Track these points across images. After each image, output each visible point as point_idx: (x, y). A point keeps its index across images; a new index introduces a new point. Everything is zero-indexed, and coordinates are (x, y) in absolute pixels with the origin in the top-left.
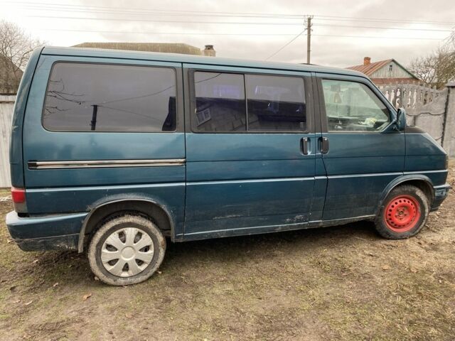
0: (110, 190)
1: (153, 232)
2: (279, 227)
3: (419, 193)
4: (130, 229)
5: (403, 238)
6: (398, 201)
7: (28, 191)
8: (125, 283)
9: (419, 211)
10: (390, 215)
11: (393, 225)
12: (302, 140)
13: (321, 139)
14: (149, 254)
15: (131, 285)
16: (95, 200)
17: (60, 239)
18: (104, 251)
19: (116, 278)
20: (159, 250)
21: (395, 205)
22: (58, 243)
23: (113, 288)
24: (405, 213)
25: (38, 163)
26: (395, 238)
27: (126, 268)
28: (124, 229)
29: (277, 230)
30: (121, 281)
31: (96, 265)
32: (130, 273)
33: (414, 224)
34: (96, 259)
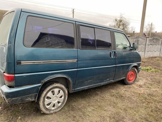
0: (51, 73)
1: (64, 89)
2: (102, 84)
3: (136, 70)
4: (56, 89)
5: (131, 84)
6: (130, 72)
7: (16, 75)
8: (53, 112)
9: (135, 75)
10: (128, 77)
11: (129, 80)
12: (110, 53)
13: (115, 52)
14: (62, 99)
15: (55, 113)
16: (45, 78)
17: (28, 96)
18: (46, 99)
19: (50, 111)
20: (66, 97)
21: (130, 74)
22: (27, 99)
23: (49, 115)
24: (132, 76)
25: (22, 62)
26: (130, 85)
27: (54, 106)
28: (54, 89)
29: (102, 85)
30: (52, 112)
31: (43, 107)
32: (55, 107)
33: (134, 79)
34: (43, 104)
